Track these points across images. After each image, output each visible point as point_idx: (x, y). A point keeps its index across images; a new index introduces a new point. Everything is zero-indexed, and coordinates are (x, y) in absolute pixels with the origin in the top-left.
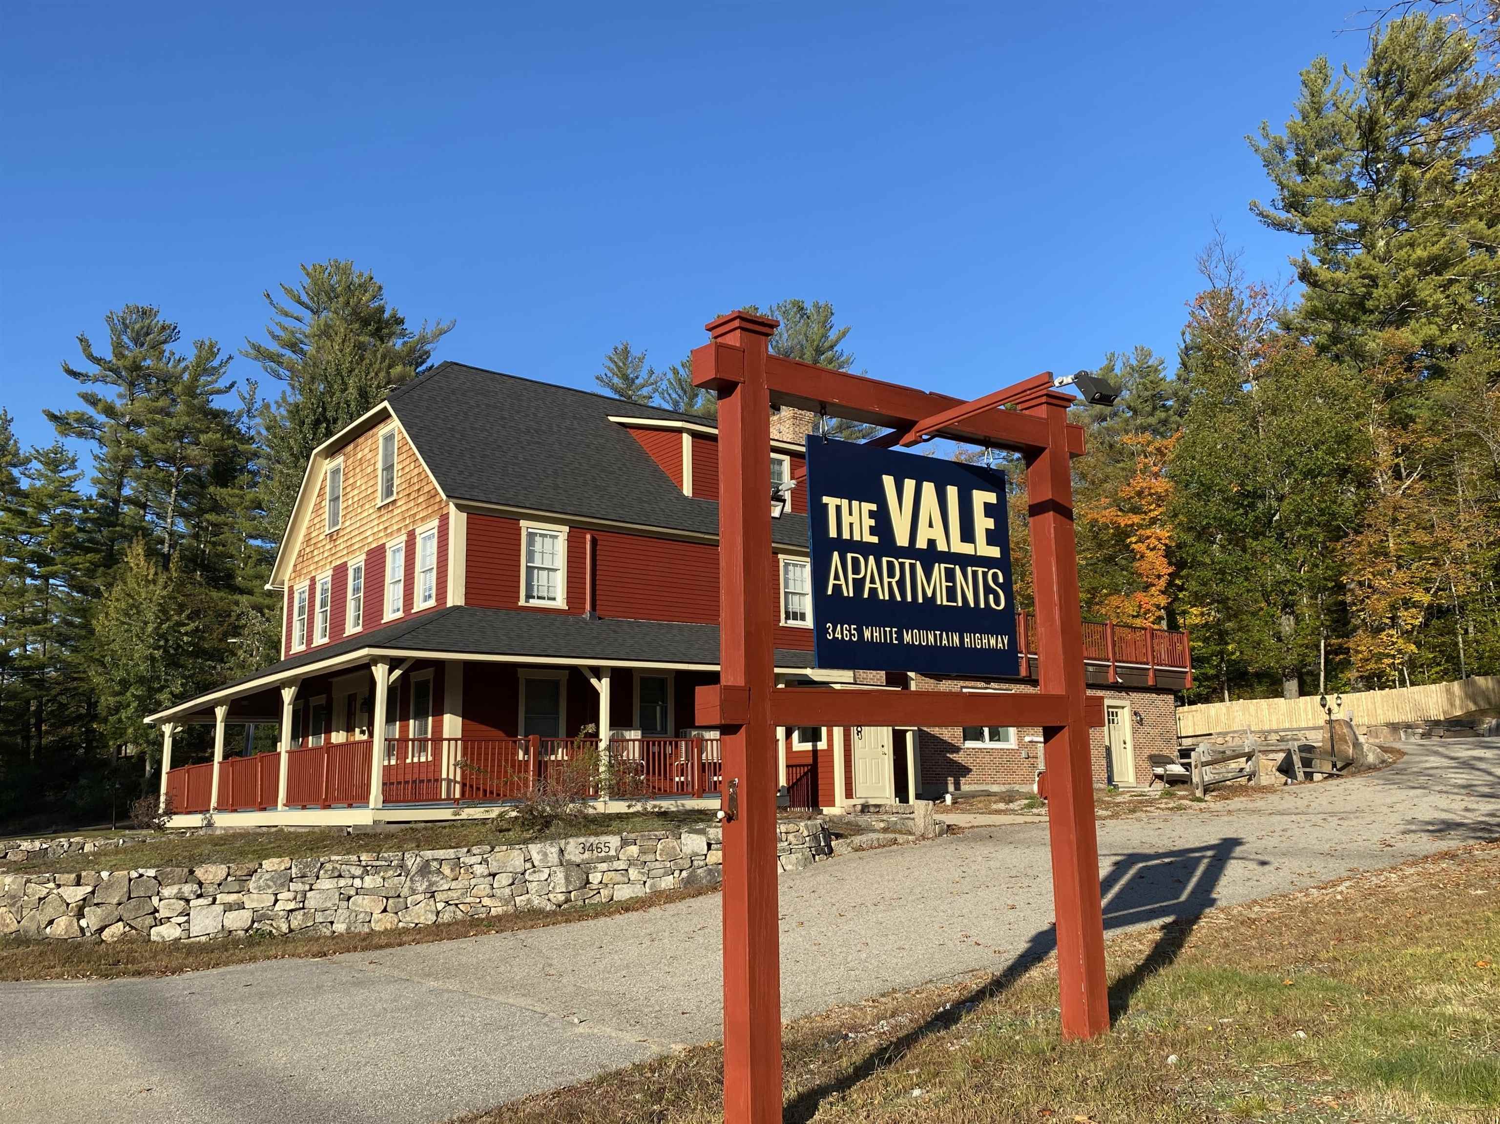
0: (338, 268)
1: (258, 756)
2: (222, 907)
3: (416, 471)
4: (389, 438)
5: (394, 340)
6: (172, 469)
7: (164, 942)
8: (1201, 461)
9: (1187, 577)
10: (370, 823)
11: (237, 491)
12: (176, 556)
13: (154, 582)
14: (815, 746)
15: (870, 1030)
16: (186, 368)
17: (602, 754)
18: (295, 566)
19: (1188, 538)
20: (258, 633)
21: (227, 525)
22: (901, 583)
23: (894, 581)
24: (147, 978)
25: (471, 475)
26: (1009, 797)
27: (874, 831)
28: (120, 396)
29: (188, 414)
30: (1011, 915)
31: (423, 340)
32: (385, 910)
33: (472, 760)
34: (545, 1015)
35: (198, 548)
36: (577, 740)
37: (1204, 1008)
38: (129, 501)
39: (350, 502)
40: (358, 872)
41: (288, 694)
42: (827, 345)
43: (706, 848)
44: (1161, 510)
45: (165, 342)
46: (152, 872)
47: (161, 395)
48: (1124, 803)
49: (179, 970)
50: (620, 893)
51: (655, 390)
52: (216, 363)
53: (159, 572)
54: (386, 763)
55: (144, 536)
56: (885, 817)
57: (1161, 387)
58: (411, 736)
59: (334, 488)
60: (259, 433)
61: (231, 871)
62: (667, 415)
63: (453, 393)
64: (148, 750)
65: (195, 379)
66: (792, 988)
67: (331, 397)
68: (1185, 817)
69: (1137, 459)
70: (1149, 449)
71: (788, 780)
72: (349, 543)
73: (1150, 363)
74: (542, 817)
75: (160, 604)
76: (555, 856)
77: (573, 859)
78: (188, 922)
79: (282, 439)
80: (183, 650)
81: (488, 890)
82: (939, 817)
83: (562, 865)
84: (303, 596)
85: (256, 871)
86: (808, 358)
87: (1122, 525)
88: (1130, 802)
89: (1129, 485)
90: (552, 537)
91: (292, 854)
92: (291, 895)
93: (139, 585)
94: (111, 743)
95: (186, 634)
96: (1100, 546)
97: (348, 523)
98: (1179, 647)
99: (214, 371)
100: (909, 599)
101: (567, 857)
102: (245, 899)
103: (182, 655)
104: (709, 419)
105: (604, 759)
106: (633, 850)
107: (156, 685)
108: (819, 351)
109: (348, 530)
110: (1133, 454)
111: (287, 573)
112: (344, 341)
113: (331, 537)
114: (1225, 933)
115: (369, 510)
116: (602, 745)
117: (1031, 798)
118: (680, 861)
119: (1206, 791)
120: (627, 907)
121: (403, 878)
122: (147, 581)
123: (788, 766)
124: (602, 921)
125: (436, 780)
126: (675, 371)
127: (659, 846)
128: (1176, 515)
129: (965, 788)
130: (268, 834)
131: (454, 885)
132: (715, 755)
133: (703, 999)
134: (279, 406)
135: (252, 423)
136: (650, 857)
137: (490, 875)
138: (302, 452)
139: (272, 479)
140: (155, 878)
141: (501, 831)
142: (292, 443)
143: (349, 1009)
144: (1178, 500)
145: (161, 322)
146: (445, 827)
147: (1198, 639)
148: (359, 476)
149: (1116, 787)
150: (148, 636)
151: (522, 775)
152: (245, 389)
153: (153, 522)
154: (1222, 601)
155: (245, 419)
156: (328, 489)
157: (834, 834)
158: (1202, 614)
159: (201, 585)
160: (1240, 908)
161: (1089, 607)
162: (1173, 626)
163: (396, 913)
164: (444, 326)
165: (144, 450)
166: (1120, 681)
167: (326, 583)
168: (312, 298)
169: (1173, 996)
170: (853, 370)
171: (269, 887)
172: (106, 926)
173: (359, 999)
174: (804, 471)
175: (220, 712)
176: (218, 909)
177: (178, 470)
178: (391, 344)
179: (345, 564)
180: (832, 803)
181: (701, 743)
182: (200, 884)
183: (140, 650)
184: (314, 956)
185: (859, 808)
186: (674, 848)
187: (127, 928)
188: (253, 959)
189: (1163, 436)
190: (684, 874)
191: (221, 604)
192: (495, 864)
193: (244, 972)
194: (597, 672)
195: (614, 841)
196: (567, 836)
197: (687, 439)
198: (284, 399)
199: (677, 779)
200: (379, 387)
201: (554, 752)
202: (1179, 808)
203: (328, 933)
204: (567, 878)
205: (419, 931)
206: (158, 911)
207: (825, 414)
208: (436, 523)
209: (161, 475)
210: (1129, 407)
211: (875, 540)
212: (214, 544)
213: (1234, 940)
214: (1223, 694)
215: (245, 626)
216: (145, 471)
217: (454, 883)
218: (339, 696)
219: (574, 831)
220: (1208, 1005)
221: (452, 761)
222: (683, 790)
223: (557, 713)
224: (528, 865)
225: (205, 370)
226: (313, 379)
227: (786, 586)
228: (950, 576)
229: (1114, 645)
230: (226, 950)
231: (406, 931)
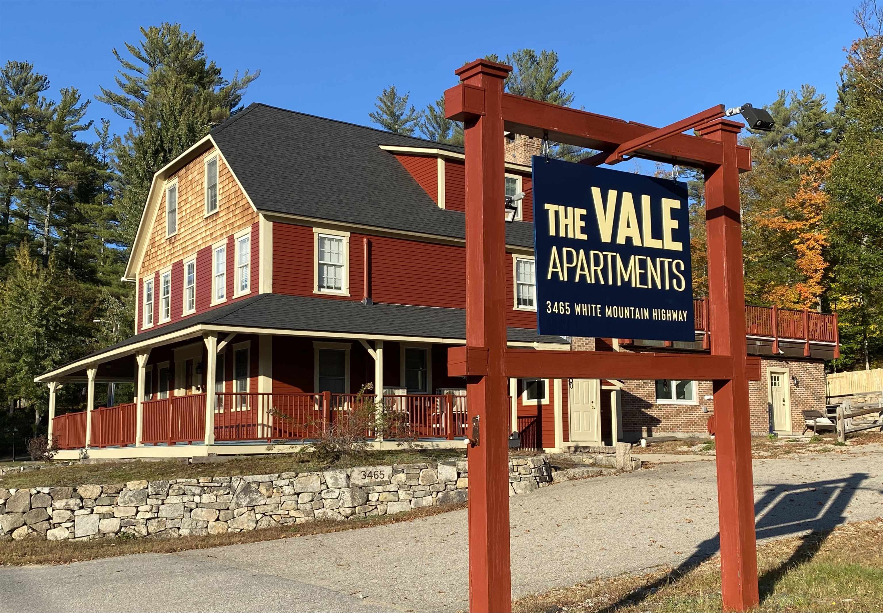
0: (169, 30)
1: (120, 406)
2: (98, 516)
3: (234, 189)
4: (212, 164)
5: (213, 86)
6: (47, 189)
7: (57, 541)
8: (852, 177)
9: (838, 272)
10: (206, 455)
11: (97, 206)
12: (53, 256)
13: (37, 276)
14: (539, 402)
15: (579, 605)
16: (55, 110)
17: (377, 405)
18: (143, 263)
19: (840, 240)
20: (117, 314)
21: (89, 232)
22: (604, 271)
23: (599, 269)
24: (46, 566)
25: (275, 192)
26: (691, 442)
27: (585, 466)
28: (6, 133)
29: (58, 147)
30: (689, 527)
31: (236, 87)
32: (218, 519)
33: (281, 410)
34: (338, 593)
35: (68, 251)
36: (359, 395)
37: (832, 591)
38: (15, 214)
39: (184, 214)
40: (197, 491)
41: (141, 360)
42: (553, 85)
43: (456, 476)
44: (819, 217)
45: (38, 90)
46: (46, 490)
47: (37, 132)
48: (782, 446)
49: (70, 560)
50: (392, 508)
51: (416, 125)
52: (77, 106)
53: (41, 268)
54: (216, 412)
55: (28, 241)
56: (593, 456)
57: (822, 118)
58: (234, 391)
59: (171, 203)
60: (113, 161)
61: (104, 490)
62: (425, 144)
63: (260, 127)
64: (37, 403)
65: (62, 119)
66: (520, 576)
67: (167, 132)
68: (828, 457)
69: (801, 176)
70: (811, 168)
71: (519, 427)
72: (184, 246)
73: (813, 99)
74: (333, 452)
75: (42, 293)
76: (344, 480)
77: (357, 482)
78: (73, 526)
79: (131, 165)
80: (60, 327)
81: (294, 505)
82: (635, 456)
83: (349, 487)
84: (150, 286)
85: (122, 490)
86: (537, 96)
87: (788, 230)
88: (786, 446)
89: (794, 197)
90: (337, 240)
91: (148, 478)
92: (148, 508)
93: (26, 278)
94: (9, 398)
95: (62, 315)
96: (769, 247)
97: (182, 230)
98: (829, 326)
99: (76, 113)
100: (611, 283)
101: (352, 481)
102: (114, 510)
103: (59, 331)
104: (458, 147)
105: (379, 409)
106: (402, 477)
107: (41, 355)
108: (546, 91)
109: (183, 235)
110: (798, 172)
111: (138, 269)
112: (176, 87)
113: (170, 241)
114: (853, 541)
115: (198, 220)
116: (377, 399)
117: (708, 442)
118: (437, 485)
119: (846, 438)
120: (397, 518)
121: (231, 496)
122: (32, 275)
123: (519, 418)
124: (379, 529)
125: (254, 425)
126: (432, 109)
127: (421, 474)
128: (831, 222)
129: (655, 434)
130: (129, 463)
131: (269, 501)
132: (463, 408)
133: (454, 583)
134: (128, 140)
135: (106, 153)
136: (414, 482)
137: (295, 494)
138: (146, 175)
139: (123, 197)
140: (49, 494)
141: (303, 462)
142: (138, 168)
143: (194, 587)
144: (831, 209)
145: (35, 75)
146: (261, 459)
147: (846, 320)
148: (190, 193)
149: (776, 435)
150: (34, 317)
151: (318, 421)
152: (100, 127)
153: (34, 230)
154: (866, 291)
155: (101, 150)
156: (166, 204)
157: (553, 467)
158: (850, 301)
159: (71, 279)
160: (867, 524)
161: (760, 296)
162: (826, 310)
163: (226, 521)
164: (251, 75)
165: (25, 175)
166: (781, 352)
167: (167, 276)
168: (150, 54)
169: (809, 583)
170: (573, 106)
171: (132, 502)
172: (15, 529)
173: (201, 580)
174: (531, 184)
175: (91, 374)
176: (95, 517)
177: (52, 190)
178: (211, 89)
179: (181, 262)
180: (553, 445)
181: (452, 399)
182: (82, 499)
183: (29, 327)
184: (167, 552)
185: (573, 449)
186: (432, 475)
187: (30, 530)
188: (122, 553)
189: (823, 158)
190: (440, 495)
191: (87, 293)
192: (299, 485)
193: (116, 562)
194: (373, 344)
195: (387, 470)
196: (352, 466)
197: (441, 163)
198: (131, 135)
199: (434, 426)
200: (203, 124)
201: (341, 404)
202: (825, 450)
203: (176, 536)
204: (352, 497)
205: (244, 535)
206: (52, 519)
207: (547, 139)
208: (249, 229)
209: (39, 194)
210: (796, 135)
211: (585, 237)
212: (80, 247)
213: (860, 546)
214: (865, 364)
215: (106, 309)
216: (27, 191)
217: (269, 499)
218: (179, 361)
219: (357, 462)
220: (835, 590)
221: (266, 410)
222: (438, 433)
223: (343, 374)
224: (324, 487)
225: (69, 112)
226: (152, 119)
227: (518, 279)
228: (643, 265)
229: (777, 325)
230: (102, 547)
231: (233, 534)
